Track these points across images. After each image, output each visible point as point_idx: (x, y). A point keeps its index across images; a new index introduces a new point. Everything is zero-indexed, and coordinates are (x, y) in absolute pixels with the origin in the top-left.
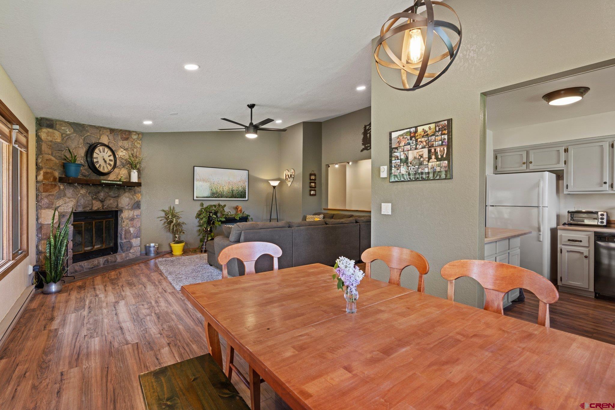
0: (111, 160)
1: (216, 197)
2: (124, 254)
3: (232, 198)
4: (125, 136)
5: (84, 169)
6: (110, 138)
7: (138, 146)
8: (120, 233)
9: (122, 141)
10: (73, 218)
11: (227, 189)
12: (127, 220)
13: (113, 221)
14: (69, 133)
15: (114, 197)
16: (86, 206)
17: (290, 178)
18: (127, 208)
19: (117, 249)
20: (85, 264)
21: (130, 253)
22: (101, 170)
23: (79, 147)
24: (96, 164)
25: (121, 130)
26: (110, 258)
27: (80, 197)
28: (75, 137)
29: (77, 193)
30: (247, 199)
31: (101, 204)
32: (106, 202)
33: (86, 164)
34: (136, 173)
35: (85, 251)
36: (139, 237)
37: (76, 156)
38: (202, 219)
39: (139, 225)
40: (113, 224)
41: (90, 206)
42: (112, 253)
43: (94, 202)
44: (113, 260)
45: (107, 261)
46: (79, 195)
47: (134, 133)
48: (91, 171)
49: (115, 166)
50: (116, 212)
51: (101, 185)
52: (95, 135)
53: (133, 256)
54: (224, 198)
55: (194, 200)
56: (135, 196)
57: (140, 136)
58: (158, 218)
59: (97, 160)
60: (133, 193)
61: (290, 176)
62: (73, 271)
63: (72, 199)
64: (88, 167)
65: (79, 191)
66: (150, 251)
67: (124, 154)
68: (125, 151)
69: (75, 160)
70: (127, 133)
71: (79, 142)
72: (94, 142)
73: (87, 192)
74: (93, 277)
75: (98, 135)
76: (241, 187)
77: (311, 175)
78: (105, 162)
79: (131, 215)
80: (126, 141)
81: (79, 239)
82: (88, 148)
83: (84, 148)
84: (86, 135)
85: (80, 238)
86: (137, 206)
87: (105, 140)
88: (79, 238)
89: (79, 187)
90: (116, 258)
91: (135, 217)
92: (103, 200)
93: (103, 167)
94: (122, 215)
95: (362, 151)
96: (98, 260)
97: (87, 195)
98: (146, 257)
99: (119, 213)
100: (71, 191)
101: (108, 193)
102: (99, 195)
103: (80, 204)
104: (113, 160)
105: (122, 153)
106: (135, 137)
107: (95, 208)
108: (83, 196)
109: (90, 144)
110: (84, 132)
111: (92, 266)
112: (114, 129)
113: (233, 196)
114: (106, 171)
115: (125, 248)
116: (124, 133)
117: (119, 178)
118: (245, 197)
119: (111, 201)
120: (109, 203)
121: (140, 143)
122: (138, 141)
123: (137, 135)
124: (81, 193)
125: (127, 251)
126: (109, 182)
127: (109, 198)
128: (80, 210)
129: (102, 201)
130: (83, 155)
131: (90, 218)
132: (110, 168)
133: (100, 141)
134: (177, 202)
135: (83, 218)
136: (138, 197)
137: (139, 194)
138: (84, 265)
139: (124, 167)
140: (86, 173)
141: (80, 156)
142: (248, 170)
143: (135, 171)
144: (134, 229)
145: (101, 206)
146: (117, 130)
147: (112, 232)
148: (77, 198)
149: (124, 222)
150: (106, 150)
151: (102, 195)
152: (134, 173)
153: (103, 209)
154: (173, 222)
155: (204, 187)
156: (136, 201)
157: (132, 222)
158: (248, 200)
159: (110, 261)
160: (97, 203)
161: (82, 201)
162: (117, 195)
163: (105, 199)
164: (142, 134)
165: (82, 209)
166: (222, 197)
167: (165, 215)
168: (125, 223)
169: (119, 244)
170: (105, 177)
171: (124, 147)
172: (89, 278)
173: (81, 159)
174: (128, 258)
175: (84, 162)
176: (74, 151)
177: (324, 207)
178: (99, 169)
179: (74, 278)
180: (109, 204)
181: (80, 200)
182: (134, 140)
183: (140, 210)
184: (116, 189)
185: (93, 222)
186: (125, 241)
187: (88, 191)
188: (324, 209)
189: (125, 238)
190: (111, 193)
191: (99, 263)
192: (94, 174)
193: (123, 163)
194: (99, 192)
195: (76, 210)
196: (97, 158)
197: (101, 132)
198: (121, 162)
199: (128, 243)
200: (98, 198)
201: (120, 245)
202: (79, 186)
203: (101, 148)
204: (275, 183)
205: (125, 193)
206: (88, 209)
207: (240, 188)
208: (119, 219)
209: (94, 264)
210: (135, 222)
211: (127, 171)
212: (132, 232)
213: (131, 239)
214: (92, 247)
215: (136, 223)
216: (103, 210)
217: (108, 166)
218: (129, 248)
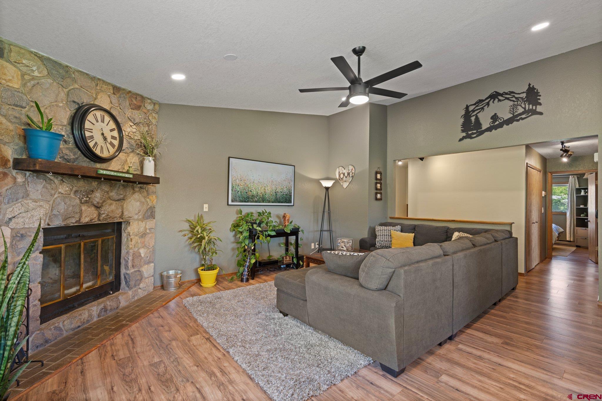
0: (113, 138)
1: (256, 202)
2: (130, 293)
3: (276, 203)
4: (135, 102)
5: (67, 148)
6: (113, 101)
7: (154, 121)
8: (125, 259)
9: (130, 110)
10: (42, 240)
11: (270, 190)
12: (136, 237)
13: (115, 239)
14: (39, 75)
15: (118, 200)
16: (69, 216)
17: (346, 177)
18: (136, 217)
19: (120, 284)
20: (65, 323)
21: (140, 288)
22: (98, 152)
23: (57, 106)
24: (88, 141)
25: (130, 92)
26: (108, 302)
27: (58, 199)
28: (51, 84)
29: (53, 192)
30: (292, 204)
31: (96, 212)
32: (103, 208)
33: (71, 140)
34: (153, 162)
35: (65, 295)
36: (152, 262)
37: (51, 119)
38: (241, 233)
39: (152, 243)
40: (114, 245)
41: (77, 216)
42: (111, 293)
43: (84, 208)
44: (114, 304)
45: (105, 309)
46: (56, 196)
47: (149, 101)
48: (79, 152)
49: (120, 148)
50: (120, 224)
51: (98, 178)
52: (89, 90)
53: (144, 293)
54: (266, 202)
55: (228, 205)
56: (148, 198)
57: (157, 107)
58: (180, 231)
59: (90, 134)
60: (145, 193)
61: (346, 175)
62: (41, 341)
63: (42, 203)
64: (74, 146)
65: (57, 188)
66: (169, 283)
67: (134, 130)
68: (134, 127)
69: (50, 126)
70: (139, 98)
71: (57, 96)
72: (85, 102)
73: (71, 190)
74: (81, 356)
75: (94, 92)
76: (286, 187)
77: (377, 173)
78: (105, 139)
79: (142, 229)
80: (137, 111)
81: (54, 272)
82: (75, 111)
83: (67, 109)
84: (72, 87)
85: (58, 269)
86: (150, 214)
87: (104, 101)
88: (56, 270)
89: (56, 181)
90: (118, 302)
91: (148, 231)
92: (100, 205)
93: (102, 148)
94: (129, 228)
95: (461, 140)
96: (89, 310)
97: (72, 195)
98: (163, 293)
99: (123, 226)
100: (40, 187)
101: (107, 192)
102: (93, 196)
103: (58, 213)
104: (118, 138)
105: (131, 128)
106: (150, 107)
107: (85, 220)
108: (64, 197)
109: (78, 104)
110: (69, 80)
111: (79, 324)
112: (119, 88)
113: (277, 200)
114: (105, 155)
115: (132, 283)
116: (135, 97)
117: (126, 168)
118: (290, 201)
119: (113, 207)
120: (109, 210)
121: (157, 117)
122: (154, 115)
123: (153, 105)
124: (60, 193)
125: (135, 286)
126: (112, 173)
127: (109, 201)
128: (57, 223)
129: (98, 207)
130: (65, 121)
131: (76, 237)
132: (112, 151)
133: (96, 103)
134: (206, 207)
135: (62, 236)
136: (152, 200)
137: (154, 196)
138: (64, 326)
139: (133, 151)
140: (71, 156)
141: (59, 123)
142: (294, 166)
143: (151, 158)
144: (146, 250)
145: (95, 215)
146: (124, 90)
147: (111, 257)
148: (51, 202)
149: (131, 240)
150: (107, 118)
151: (97, 196)
152: (150, 161)
153: (99, 220)
154: (204, 238)
155: (241, 187)
156: (149, 206)
157: (143, 240)
158: (293, 206)
159: (109, 308)
160: (89, 209)
161: (62, 207)
162: (122, 196)
163: (103, 202)
164: (160, 105)
165: (61, 222)
166: (263, 202)
167: (189, 227)
168: (134, 241)
169: (122, 277)
170: (104, 166)
171: (134, 120)
172: (74, 361)
173: (62, 129)
174: (136, 298)
175: (67, 135)
176: (47, 111)
177: (390, 215)
178: (94, 150)
179: (42, 365)
180: (109, 212)
181: (58, 205)
182: (148, 111)
183: (154, 220)
184: (121, 187)
185: (80, 245)
186: (132, 270)
187: (74, 189)
188: (391, 218)
189: (133, 266)
190: (113, 194)
191: (90, 316)
192: (85, 158)
193: (132, 145)
194: (93, 191)
195: (49, 225)
196: (90, 130)
197: (98, 88)
198: (129, 143)
199: (138, 273)
200: (92, 202)
201: (125, 278)
202: (57, 178)
203: (99, 114)
204: (328, 184)
205: (134, 193)
206: (72, 222)
207: (285, 190)
208: (124, 235)
209: (82, 320)
210: (147, 239)
211: (137, 159)
212: (143, 255)
213: (141, 266)
214: (78, 288)
215: (150, 241)
216: (100, 222)
217: (109, 146)
218: (138, 282)
